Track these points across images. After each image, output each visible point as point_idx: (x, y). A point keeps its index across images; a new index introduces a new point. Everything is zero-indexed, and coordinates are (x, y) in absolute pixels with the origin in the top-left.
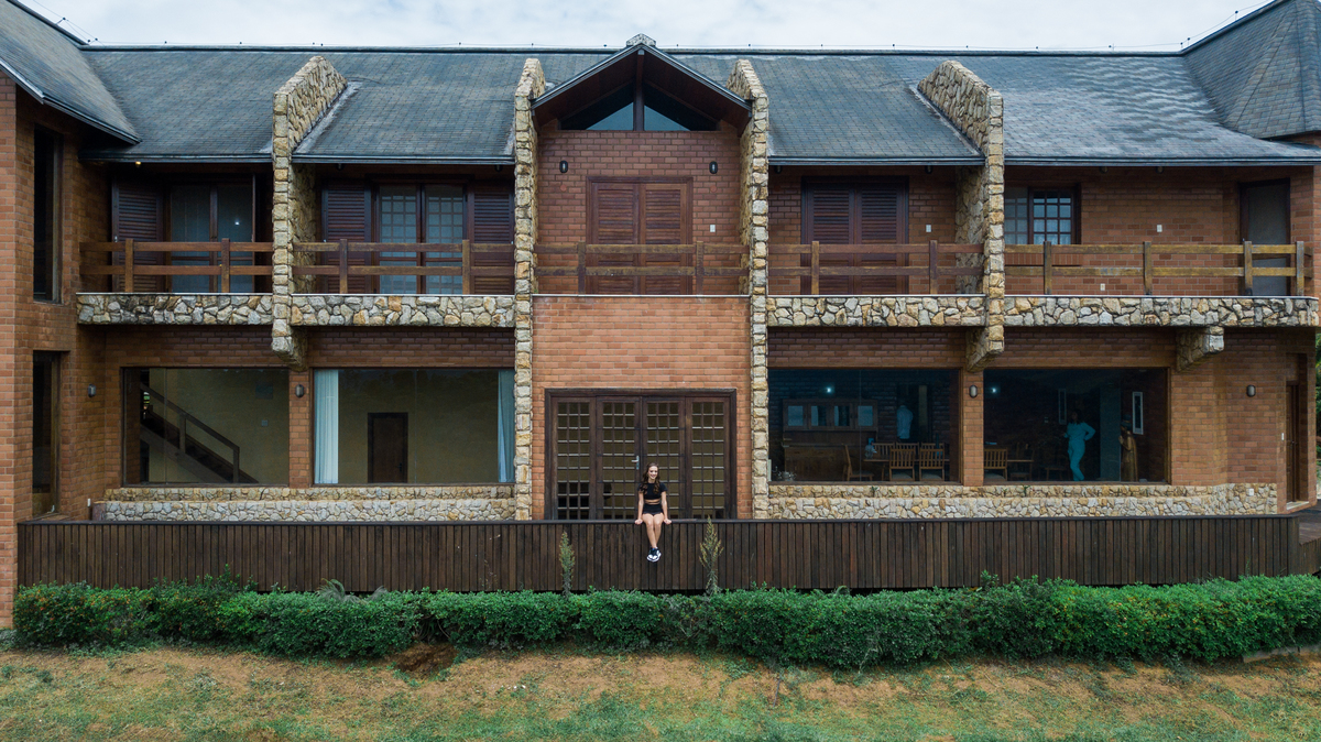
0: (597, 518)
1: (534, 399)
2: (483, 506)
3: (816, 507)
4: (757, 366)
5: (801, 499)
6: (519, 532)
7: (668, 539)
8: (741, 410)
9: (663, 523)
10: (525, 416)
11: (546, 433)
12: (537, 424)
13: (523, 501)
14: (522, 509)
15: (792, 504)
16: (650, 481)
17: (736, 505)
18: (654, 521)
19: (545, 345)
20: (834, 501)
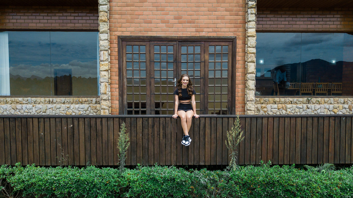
0: (151, 114)
1: (111, 42)
2: (86, 108)
3: (279, 109)
4: (250, 21)
5: (269, 105)
6: (86, 123)
7: (196, 129)
8: (239, 50)
9: (194, 117)
10: (105, 52)
11: (119, 64)
12: (113, 58)
13: (105, 104)
14: (104, 109)
15: (265, 108)
16: (183, 88)
17: (235, 107)
18: (187, 116)
19: (117, 8)
20: (289, 106)
